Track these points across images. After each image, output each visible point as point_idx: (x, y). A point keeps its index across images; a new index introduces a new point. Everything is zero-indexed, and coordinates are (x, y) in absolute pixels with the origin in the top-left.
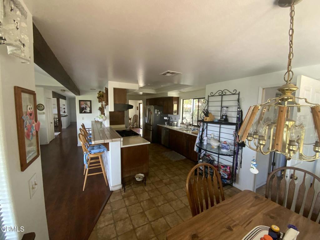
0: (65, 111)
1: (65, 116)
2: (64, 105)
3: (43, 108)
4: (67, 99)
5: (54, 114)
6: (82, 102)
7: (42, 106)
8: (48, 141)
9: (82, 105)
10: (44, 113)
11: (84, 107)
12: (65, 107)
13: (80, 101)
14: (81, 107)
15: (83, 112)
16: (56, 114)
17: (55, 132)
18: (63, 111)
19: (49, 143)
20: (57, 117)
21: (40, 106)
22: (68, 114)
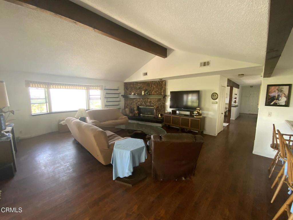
0: (235, 101)
1: (235, 106)
2: (236, 94)
3: (217, 98)
4: (240, 88)
5: (226, 104)
6: (273, 87)
7: (216, 95)
8: (216, 132)
9: (271, 93)
10: (217, 103)
11: (275, 96)
12: (237, 96)
13: (269, 86)
14: (269, 96)
15: (272, 104)
16: (227, 104)
17: (224, 123)
18: (234, 101)
19: (216, 135)
20: (228, 107)
21: (214, 95)
22: (239, 104)
